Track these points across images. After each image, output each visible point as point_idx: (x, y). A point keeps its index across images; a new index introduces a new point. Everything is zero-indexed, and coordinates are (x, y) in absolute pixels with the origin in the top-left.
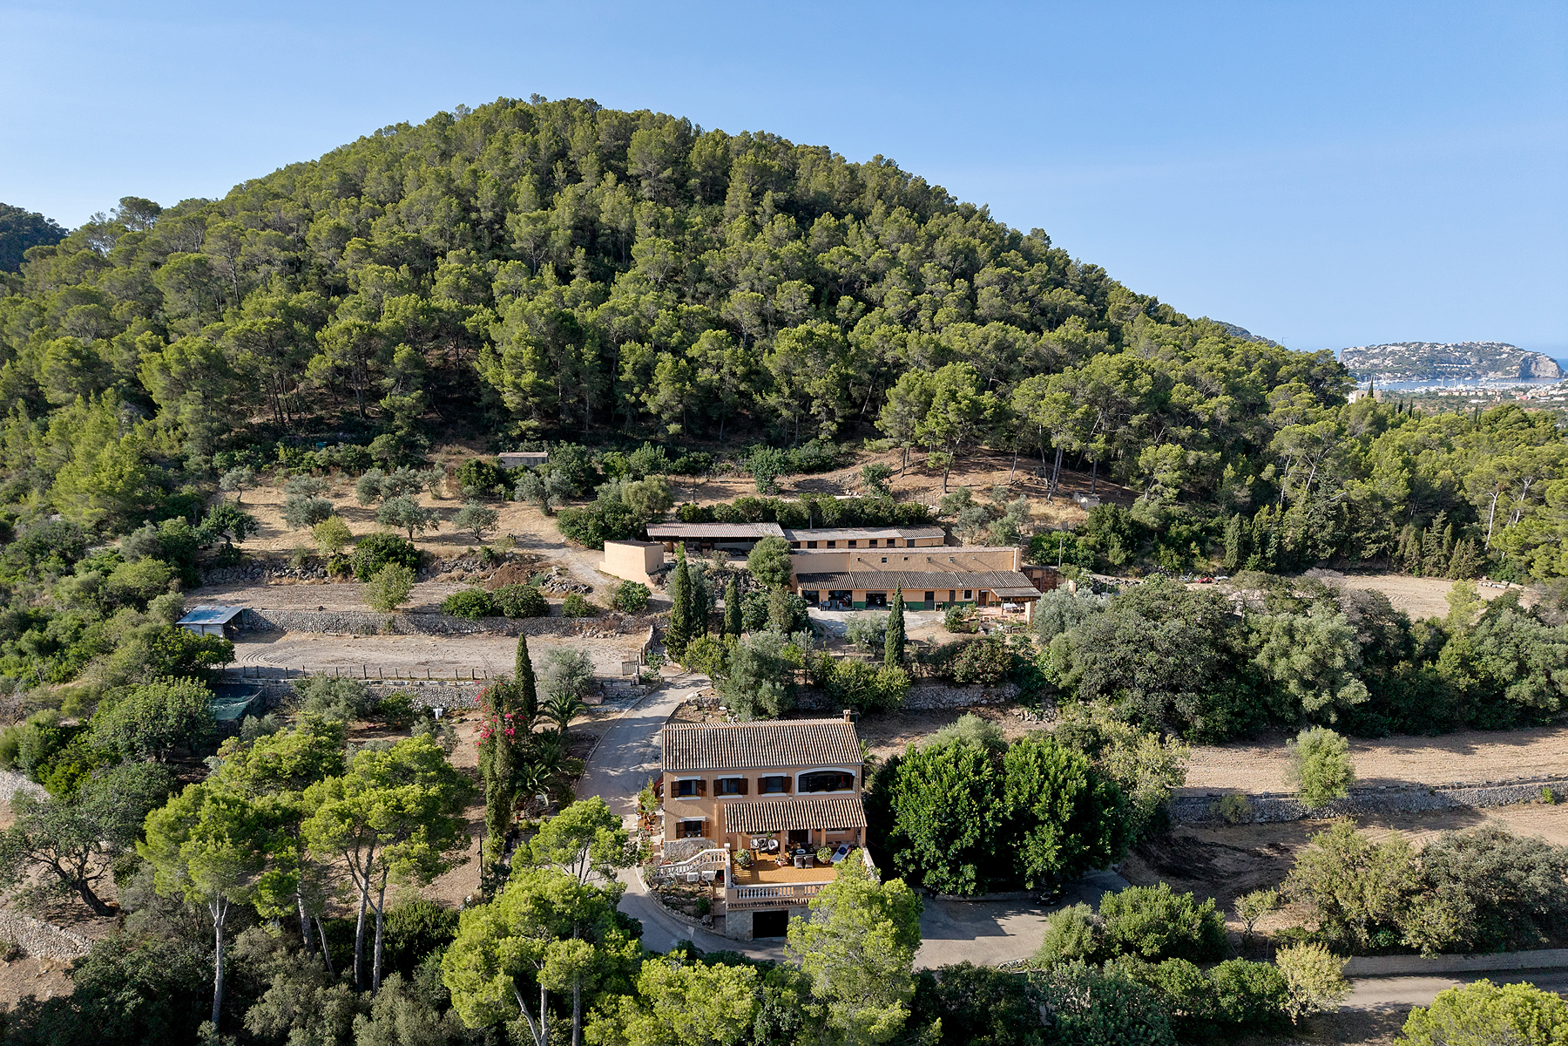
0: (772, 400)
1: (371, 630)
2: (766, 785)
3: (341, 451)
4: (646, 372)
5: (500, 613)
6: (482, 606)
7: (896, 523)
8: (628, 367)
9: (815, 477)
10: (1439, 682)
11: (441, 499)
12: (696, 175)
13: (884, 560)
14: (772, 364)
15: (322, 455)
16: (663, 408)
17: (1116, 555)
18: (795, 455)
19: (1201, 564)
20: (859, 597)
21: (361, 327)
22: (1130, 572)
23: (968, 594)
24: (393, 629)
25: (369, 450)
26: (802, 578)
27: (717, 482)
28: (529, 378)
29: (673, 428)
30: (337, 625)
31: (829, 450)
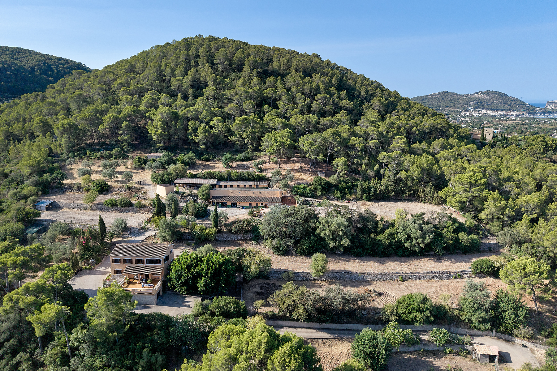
0: (233, 139)
1: (86, 209)
2: (138, 261)
3: (105, 153)
4: (195, 130)
5: (117, 205)
6: (113, 204)
7: (254, 180)
8: (190, 128)
9: (243, 163)
10: (379, 240)
11: (128, 168)
12: (235, 63)
13: (240, 193)
14: (234, 128)
15: (98, 154)
16: (200, 141)
17: (318, 193)
18: (240, 156)
19: (348, 196)
20: (229, 204)
21: (114, 116)
22: (323, 198)
23: (262, 204)
24: (91, 209)
25: (112, 152)
26: (214, 197)
27: (213, 164)
28: (159, 132)
29: (203, 147)
30: (77, 207)
31: (250, 155)
